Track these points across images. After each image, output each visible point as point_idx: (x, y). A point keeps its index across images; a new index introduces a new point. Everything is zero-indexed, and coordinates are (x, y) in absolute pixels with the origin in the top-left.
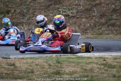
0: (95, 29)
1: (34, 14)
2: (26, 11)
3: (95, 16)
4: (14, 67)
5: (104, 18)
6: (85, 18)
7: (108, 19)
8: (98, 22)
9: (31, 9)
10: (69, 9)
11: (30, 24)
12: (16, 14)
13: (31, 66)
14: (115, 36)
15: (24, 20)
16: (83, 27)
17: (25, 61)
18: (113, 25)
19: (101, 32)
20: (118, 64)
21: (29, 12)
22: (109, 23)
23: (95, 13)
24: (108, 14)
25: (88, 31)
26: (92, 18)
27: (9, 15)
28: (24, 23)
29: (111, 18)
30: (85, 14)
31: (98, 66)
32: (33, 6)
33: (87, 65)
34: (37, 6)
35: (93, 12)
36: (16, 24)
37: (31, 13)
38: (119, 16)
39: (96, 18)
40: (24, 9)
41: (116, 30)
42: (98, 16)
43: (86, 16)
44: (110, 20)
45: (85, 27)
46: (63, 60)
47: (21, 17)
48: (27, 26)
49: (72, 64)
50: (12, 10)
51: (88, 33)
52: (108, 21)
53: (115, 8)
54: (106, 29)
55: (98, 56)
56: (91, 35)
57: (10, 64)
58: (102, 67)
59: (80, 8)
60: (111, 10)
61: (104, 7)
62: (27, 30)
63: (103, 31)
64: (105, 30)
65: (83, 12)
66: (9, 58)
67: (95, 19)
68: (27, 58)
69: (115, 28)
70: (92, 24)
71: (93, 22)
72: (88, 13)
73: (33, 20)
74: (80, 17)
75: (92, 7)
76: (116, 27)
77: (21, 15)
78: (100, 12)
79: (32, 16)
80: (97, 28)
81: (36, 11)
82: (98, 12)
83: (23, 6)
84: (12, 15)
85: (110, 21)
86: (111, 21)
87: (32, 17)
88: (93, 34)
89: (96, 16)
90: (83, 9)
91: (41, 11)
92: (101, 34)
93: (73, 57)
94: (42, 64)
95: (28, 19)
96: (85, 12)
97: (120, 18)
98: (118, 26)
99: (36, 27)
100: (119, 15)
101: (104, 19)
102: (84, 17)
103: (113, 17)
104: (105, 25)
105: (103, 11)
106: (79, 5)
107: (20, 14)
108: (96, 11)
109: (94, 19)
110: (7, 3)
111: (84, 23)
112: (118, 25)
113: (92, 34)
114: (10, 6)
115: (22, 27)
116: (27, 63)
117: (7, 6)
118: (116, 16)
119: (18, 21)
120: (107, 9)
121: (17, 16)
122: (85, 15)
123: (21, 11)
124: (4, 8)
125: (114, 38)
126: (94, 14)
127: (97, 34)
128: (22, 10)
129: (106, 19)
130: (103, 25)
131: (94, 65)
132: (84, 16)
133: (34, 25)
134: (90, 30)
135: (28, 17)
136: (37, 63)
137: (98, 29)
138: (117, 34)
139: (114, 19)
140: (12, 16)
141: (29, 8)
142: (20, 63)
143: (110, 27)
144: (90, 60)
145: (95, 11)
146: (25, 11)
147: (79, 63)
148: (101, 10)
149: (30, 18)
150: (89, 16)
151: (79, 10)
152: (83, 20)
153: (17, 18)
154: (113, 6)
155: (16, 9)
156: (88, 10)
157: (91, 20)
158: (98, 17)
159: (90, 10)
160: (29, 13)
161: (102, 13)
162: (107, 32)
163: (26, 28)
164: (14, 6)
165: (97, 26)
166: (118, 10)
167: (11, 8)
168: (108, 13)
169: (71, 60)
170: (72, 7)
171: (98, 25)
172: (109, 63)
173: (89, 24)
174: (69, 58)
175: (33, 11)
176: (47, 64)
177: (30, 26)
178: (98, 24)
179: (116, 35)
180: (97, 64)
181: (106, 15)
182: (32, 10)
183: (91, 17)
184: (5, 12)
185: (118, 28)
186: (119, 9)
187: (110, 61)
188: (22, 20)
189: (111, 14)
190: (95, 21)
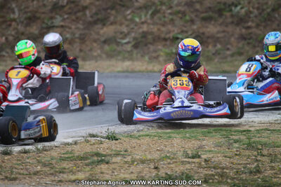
3: (14, 20)
5: (35, 24)
7: (44, 26)
8: (23, 34)
23: (14, 13)
24: (43, 16)
25: (4, 53)
26: (10, 25)
29: (51, 23)
35: (10, 11)
38: (67, 21)
39: (18, 25)
42: (22, 20)
51: (5, 58)
53: (58, 3)
60: (50, 8)
67: (16, 26)
70: (11, 38)
71: (13, 33)
78: (26, 13)
82: (20, 10)
85: (48, 31)
89: (18, 20)
97: (70, 25)
100: (68, 18)
101: (35, 27)
103: (54, 21)
105: (31, 9)
108: (16, 10)
109: (13, 27)
118: (61, 18)
120: (41, 4)
126: (12, 16)
129: (39, 26)
134: (8, 50)
139: (57, 27)
145: (13, 9)
148: (28, 8)
157: (6, 28)
158: (23, 22)
161: (29, 14)
166: (63, 7)
168: (43, 13)
173: (4, 38)
181: (39, 18)
186: (65, 4)
189: (50, 15)
190: (16, 31)
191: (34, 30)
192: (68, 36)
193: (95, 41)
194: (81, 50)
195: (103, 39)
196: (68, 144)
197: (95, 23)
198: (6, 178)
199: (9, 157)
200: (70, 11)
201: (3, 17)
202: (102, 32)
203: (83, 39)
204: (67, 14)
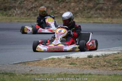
191: (91, 5)
192: (106, 7)
193: (117, 10)
194: (111, 14)
195: (121, 9)
196: (115, 54)
197: (118, 2)
198: (92, 67)
199: (92, 59)
202: (120, 6)
203: (112, 9)
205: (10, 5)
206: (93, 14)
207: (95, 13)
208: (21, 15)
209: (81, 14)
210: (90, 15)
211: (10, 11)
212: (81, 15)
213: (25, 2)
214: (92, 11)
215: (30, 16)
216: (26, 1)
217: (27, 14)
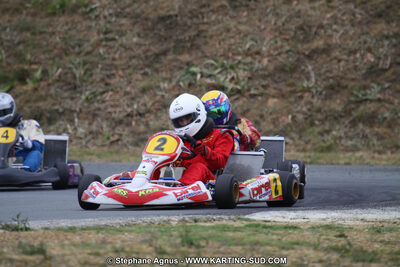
0: (311, 133)
1: (107, 84)
2: (82, 72)
3: (308, 90)
4: (41, 257)
5: (339, 96)
6: (278, 98)
7: (353, 99)
8: (319, 111)
9: (100, 66)
10: (223, 66)
11: (95, 116)
12: (49, 85)
13: (97, 254)
14: (376, 155)
15: (76, 103)
16: (272, 127)
17: (77, 239)
18: (371, 120)
19: (328, 143)
20: (388, 249)
21: (91, 75)
22: (355, 114)
23: (308, 79)
24: (352, 84)
25: (287, 140)
26: (301, 97)
27: (25, 88)
28: (75, 111)
29: (364, 95)
30: (276, 82)
31: (322, 255)
32: (106, 56)
33: (284, 252)
34: (117, 56)
35: (303, 77)
36: (48, 115)
37: (98, 79)
38: (388, 91)
39: (313, 97)
40: (76, 68)
41: (380, 138)
42: (319, 89)
43: (280, 90)
44: (360, 102)
45: (276, 126)
46: (204, 234)
47: (66, 94)
48: (87, 122)
49: (234, 248)
50: (37, 70)
51: (288, 147)
52: (353, 106)
53: (378, 65)
54: (346, 133)
55: (319, 223)
56: (298, 151)
57: (28, 249)
58: (335, 256)
59: (260, 62)
60: (364, 71)
61: (339, 61)
62: (86, 136)
63: (335, 138)
64: (343, 135)
65: (269, 75)
66: (27, 229)
67: (310, 99)
68: (83, 229)
69: (376, 129)
70: (300, 117)
71: (304, 109)
72: (285, 80)
73: (103, 102)
74: (261, 95)
75: (298, 60)
76: (380, 124)
77: (65, 88)
78: (328, 78)
79: (101, 90)
80: (317, 130)
81: (114, 72)
82: (318, 75)
83: (72, 57)
84: (36, 85)
85: (358, 107)
86: (362, 108)
87: (103, 93)
88: (304, 150)
89: (314, 91)
90: (271, 67)
91: (130, 74)
92: (329, 149)
93: (237, 224)
94: (136, 247)
95: (87, 99)
96: (276, 78)
97: (391, 98)
98: (385, 124)
99: (114, 124)
100: (389, 87)
101: (338, 101)
102: (273, 92)
103: (369, 92)
104: (343, 120)
105: (335, 72)
106: (258, 53)
107: (62, 84)
108: (313, 75)
109: (305, 99)
110: (21, 47)
111: (274, 112)
112: (385, 118)
113: (301, 148)
114: (29, 57)
115: (68, 126)
116: (85, 245)
117: (20, 57)
118: (379, 88)
119: (56, 107)
120: (351, 66)
121: (52, 91)
122: (275, 85)
123: (66, 73)
124: (9, 64)
125: (373, 162)
126: (305, 84)
127: (315, 150)
128: (70, 68)
129: (345, 99)
130: (336, 118)
131: (306, 252)
132: (275, 88)
133: (107, 119)
134: (294, 135)
135: (87, 93)
136: (118, 245)
137: (321, 134)
138: (381, 148)
139: (371, 101)
140: (36, 89)
141: (91, 63)
142: (63, 246)
143: (361, 126)
144: (295, 236)
145: (308, 73)
146: (79, 72)
147: (257, 243)
148: (330, 72)
149: (95, 96)
150: (289, 89)
151: (257, 70)
152: (272, 102)
153: (51, 95)
154: (370, 58)
155: (49, 68)
156: (287, 69)
157: (296, 101)
158: (321, 93)
159: (294, 69)
160: (90, 80)
161: (331, 81)
162: (350, 143)
163: (81, 130)
164: (42, 57)
165: (317, 122)
166: (386, 70)
167: (31, 63)
168: (353, 80)
169: (231, 234)
170: (234, 60)
171: (319, 120)
172: (357, 244)
173: (290, 117)
174: (225, 228)
175: (104, 72)
176: (151, 249)
177: (95, 123)
178: (319, 116)
179: (380, 153)
180: (316, 247)
181: (346, 87)
182: (102, 69)
183: (298, 94)
184: (11, 75)
185: (385, 130)
186: (387, 67)
187: (359, 240)
188: (68, 104)
189: (364, 83)
190: (309, 106)
191: (337, 104)
192: (387, 115)
200: (394, 77)
201: (292, 85)
204: (388, 81)
205: (54, 104)
206: (340, 138)
207: (350, 134)
208: (87, 142)
209: (300, 137)
210: (329, 139)
211: (52, 128)
212: (298, 142)
213: (107, 96)
214: (337, 127)
215: (120, 143)
216: (110, 93)
217: (108, 138)
